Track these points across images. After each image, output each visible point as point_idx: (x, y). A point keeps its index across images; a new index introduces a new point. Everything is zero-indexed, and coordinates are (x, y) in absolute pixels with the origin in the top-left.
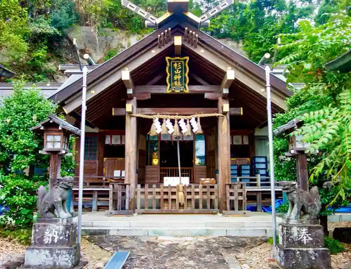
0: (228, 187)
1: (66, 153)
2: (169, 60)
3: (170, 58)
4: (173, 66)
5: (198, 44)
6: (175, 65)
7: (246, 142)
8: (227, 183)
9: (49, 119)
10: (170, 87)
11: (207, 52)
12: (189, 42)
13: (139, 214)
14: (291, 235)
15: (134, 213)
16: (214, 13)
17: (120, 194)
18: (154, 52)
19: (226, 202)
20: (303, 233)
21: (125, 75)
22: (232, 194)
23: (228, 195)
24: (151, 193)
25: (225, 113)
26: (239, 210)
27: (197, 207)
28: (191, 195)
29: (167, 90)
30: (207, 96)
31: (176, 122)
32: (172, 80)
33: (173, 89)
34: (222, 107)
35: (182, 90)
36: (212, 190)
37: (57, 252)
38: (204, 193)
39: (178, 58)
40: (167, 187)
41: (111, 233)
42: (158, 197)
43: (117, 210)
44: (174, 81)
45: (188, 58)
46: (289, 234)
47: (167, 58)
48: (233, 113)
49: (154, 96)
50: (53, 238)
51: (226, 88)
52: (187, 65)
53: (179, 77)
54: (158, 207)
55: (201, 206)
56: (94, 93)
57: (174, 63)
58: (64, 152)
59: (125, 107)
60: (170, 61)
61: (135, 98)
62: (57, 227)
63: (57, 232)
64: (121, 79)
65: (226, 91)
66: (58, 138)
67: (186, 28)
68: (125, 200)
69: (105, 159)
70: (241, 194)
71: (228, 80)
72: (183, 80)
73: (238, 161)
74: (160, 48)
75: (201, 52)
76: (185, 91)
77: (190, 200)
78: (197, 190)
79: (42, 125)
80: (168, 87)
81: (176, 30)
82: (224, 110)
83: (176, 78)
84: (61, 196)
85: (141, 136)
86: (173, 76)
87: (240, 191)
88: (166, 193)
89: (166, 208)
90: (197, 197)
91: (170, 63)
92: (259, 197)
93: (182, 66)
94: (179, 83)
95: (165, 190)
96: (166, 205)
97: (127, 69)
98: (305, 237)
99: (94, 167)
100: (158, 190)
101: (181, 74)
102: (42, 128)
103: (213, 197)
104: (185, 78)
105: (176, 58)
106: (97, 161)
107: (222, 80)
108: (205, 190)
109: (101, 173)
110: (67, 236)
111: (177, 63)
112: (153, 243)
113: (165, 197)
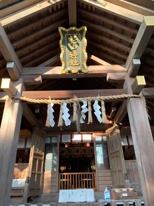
2: (62, 30)
3: (64, 29)
4: (68, 40)
6: (71, 39)
10: (65, 67)
30: (109, 76)
39: (74, 28)
45: (85, 28)
47: (60, 29)
51: (136, 57)
57: (69, 36)
60: (64, 33)
61: (21, 80)
72: (80, 58)
74: (49, 2)
76: (83, 71)
80: (63, 67)
86: (69, 53)
91: (64, 36)
94: (76, 62)
101: (78, 51)
104: (83, 54)
105: (71, 29)
111: (73, 36)
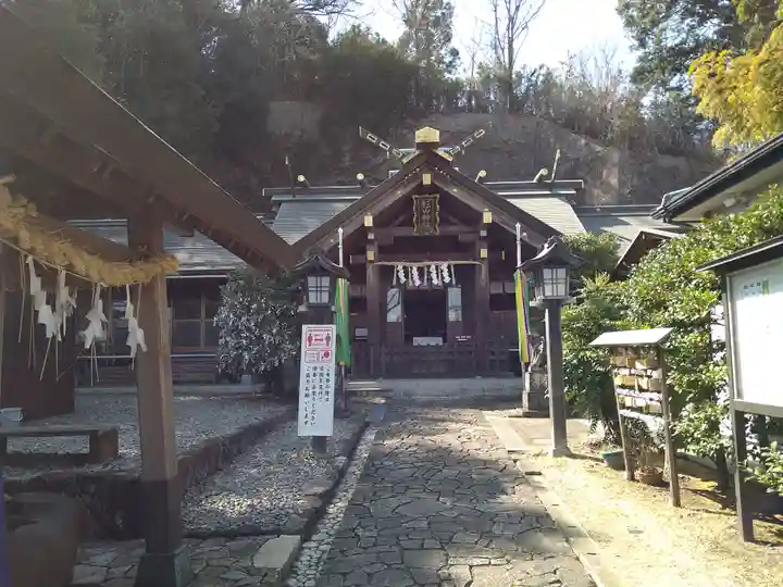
3: (418, 196)
5: (451, 182)
6: (423, 204)
10: (418, 229)
11: (461, 192)
12: (439, 181)
13: (384, 378)
15: (380, 377)
16: (468, 144)
18: (399, 193)
19: (485, 363)
21: (369, 221)
25: (483, 260)
29: (415, 232)
31: (426, 270)
32: (420, 221)
33: (421, 232)
34: (480, 253)
35: (432, 232)
39: (427, 196)
40: (417, 347)
44: (422, 222)
45: (438, 196)
47: (414, 197)
49: (397, 239)
51: (483, 231)
52: (437, 203)
53: (428, 217)
57: (422, 201)
59: (365, 255)
61: (376, 243)
64: (364, 225)
65: (484, 233)
67: (436, 168)
68: (369, 361)
71: (485, 223)
72: (432, 221)
73: (502, 315)
74: (406, 188)
75: (454, 191)
82: (482, 257)
83: (424, 217)
86: (421, 216)
91: (417, 202)
93: (431, 205)
95: (415, 350)
97: (369, 213)
107: (479, 222)
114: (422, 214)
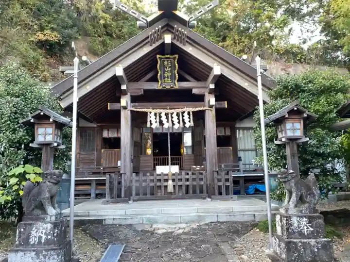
0: (215, 174)
1: (58, 145)
2: (159, 58)
3: (161, 56)
4: (163, 63)
5: (187, 42)
6: (166, 63)
7: (228, 133)
8: (215, 170)
9: (40, 111)
10: (162, 83)
11: (195, 50)
12: (178, 40)
13: (134, 201)
14: (291, 225)
15: (130, 200)
16: (200, 14)
17: (116, 183)
18: (146, 50)
19: (214, 188)
20: (304, 223)
21: (119, 71)
22: (219, 180)
23: (216, 181)
24: (145, 181)
25: (211, 107)
26: (226, 195)
27: (187, 192)
28: (182, 181)
29: (156, 86)
30: (194, 91)
33: (164, 86)
34: (209, 101)
35: (172, 86)
36: (200, 176)
37: (44, 253)
38: (194, 180)
39: (168, 56)
40: (160, 175)
41: (107, 222)
42: (152, 184)
43: (113, 198)
44: (164, 78)
45: (177, 56)
46: (289, 225)
47: (158, 56)
48: (218, 106)
49: (146, 91)
50: (40, 238)
51: (212, 83)
52: (176, 62)
53: (169, 74)
54: (152, 194)
55: (191, 191)
56: (89, 88)
57: (165, 61)
58: (56, 144)
59: (119, 102)
60: (161, 59)
61: (129, 94)
62: (45, 226)
63: (44, 231)
64: (115, 75)
65: (212, 86)
66: (50, 130)
67: (176, 26)
68: (121, 189)
69: (102, 150)
70: (227, 180)
71: (215, 75)
72: (172, 77)
73: (221, 150)
74: (151, 45)
75: (189, 49)
76: (175, 87)
77: (181, 186)
78: (187, 177)
79: (33, 117)
80: (160, 84)
81: (165, 28)
82: (211, 104)
83: (166, 75)
84: (49, 191)
85: (136, 129)
86: (164, 73)
87: (227, 177)
88: (160, 180)
89: (159, 194)
90: (188, 183)
91: (160, 61)
92: (242, 182)
93: (171, 64)
94: (170, 79)
95: (158, 178)
96: (159, 191)
97: (120, 65)
98: (305, 228)
99: (92, 158)
100: (152, 178)
101: (171, 71)
102: (32, 121)
103: (202, 183)
104: (175, 74)
105: (166, 56)
106: (95, 153)
107: (208, 76)
108: (194, 177)
109: (99, 163)
110: (55, 234)
111: (168, 61)
112: (148, 232)
113: (159, 184)
114: (164, 72)
